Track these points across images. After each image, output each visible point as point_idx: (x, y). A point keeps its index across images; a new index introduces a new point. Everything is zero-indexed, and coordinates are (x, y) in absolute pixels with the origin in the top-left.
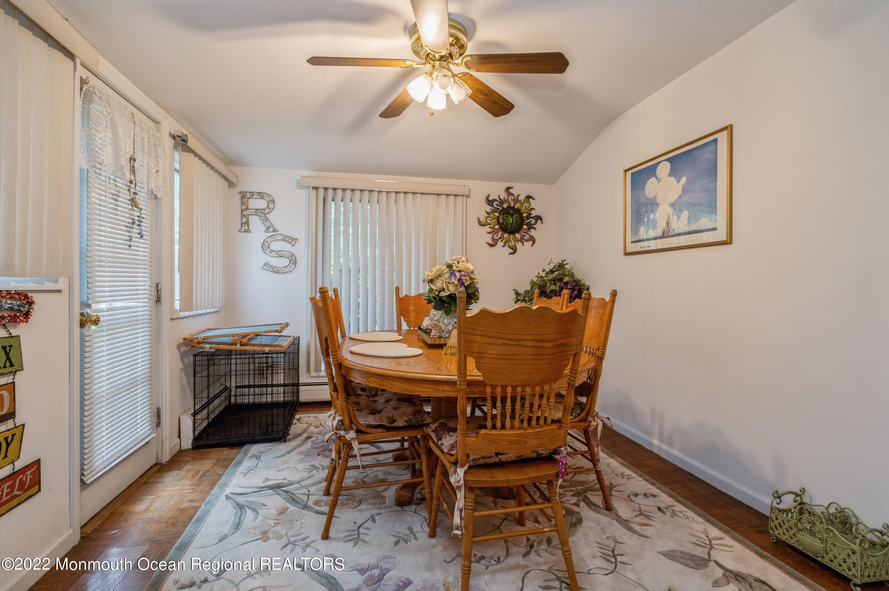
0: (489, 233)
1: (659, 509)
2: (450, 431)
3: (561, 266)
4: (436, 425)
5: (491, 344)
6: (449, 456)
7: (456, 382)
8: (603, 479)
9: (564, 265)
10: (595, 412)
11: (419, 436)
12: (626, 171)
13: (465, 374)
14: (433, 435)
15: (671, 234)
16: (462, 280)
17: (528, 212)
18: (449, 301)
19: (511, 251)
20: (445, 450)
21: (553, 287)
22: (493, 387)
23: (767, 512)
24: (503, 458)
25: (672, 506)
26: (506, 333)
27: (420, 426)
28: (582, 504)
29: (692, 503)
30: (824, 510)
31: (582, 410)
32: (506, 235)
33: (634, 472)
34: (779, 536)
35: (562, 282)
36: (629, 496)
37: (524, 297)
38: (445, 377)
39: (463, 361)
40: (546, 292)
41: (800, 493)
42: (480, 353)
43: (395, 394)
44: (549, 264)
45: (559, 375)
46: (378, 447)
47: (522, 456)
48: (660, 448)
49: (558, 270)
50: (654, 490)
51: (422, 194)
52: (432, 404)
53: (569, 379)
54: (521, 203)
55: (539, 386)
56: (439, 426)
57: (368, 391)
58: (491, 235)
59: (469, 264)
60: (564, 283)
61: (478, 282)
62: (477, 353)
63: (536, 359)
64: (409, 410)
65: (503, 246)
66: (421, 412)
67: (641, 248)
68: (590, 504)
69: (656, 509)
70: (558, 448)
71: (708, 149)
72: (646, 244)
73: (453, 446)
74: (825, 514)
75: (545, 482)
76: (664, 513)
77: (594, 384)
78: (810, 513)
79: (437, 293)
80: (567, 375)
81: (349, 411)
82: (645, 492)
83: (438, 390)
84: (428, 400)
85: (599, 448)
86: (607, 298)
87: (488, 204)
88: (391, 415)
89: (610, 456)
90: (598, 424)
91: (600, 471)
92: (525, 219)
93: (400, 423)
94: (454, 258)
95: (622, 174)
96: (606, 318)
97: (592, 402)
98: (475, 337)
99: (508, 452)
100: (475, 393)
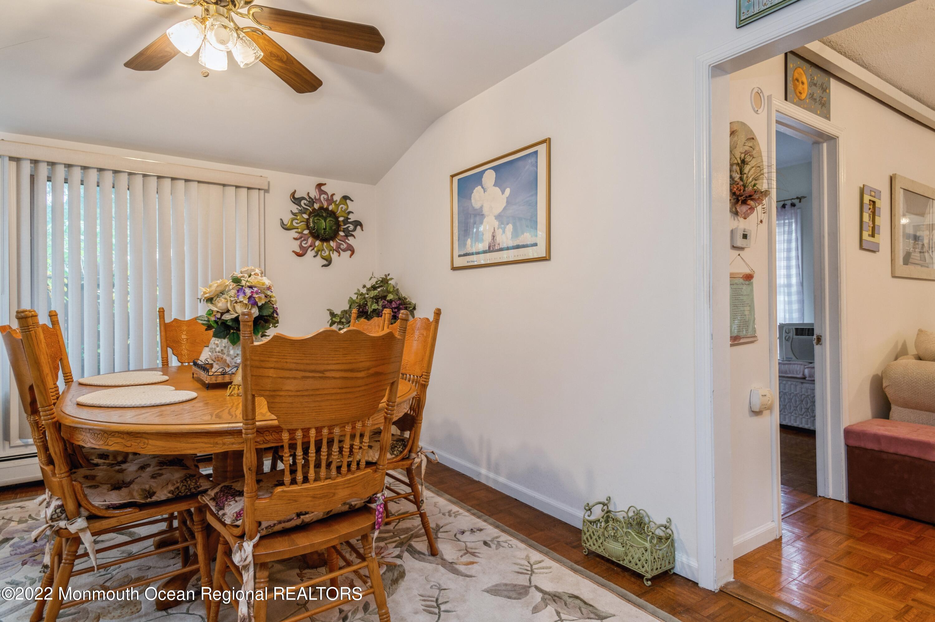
0: (295, 239)
1: (485, 543)
2: (236, 496)
3: (385, 281)
4: (216, 490)
5: (288, 378)
6: (234, 529)
7: (241, 430)
8: (428, 521)
9: (388, 280)
10: (418, 446)
11: (192, 510)
12: (452, 176)
13: (254, 419)
14: (212, 505)
15: (496, 248)
16: (254, 298)
17: (346, 215)
18: (235, 325)
19: (325, 262)
20: (228, 521)
21: (375, 306)
22: (292, 432)
23: (579, 525)
24: (307, 518)
25: (497, 537)
26: (307, 364)
27: (193, 496)
28: (406, 555)
29: (516, 530)
30: (625, 515)
31: (405, 446)
32: (318, 243)
33: (461, 507)
34: (590, 548)
35: (385, 300)
36: (455, 535)
37: (341, 318)
38: (227, 425)
39: (250, 403)
40: (368, 312)
41: (606, 502)
42: (274, 391)
43: (155, 457)
44: (370, 279)
45: (373, 409)
46: (130, 535)
47: (331, 511)
48: (487, 477)
49: (381, 286)
50: (481, 523)
51: (199, 182)
52: (214, 462)
53: (386, 413)
54: (336, 205)
55: (350, 425)
56: (221, 491)
57: (111, 458)
58: (298, 242)
59: (264, 278)
60: (388, 301)
61: (276, 301)
62: (270, 390)
63: (346, 393)
64: (177, 475)
65: (315, 256)
66: (194, 476)
67: (468, 262)
68: (413, 552)
69: (482, 543)
70: (374, 495)
71: (530, 161)
72: (474, 258)
73: (239, 515)
74: (626, 518)
75: (360, 538)
76: (489, 546)
77: (417, 416)
78: (613, 519)
79: (219, 316)
80: (382, 410)
81: (74, 491)
82: (471, 527)
83: (217, 443)
84: (207, 459)
85: (424, 486)
86: (431, 319)
87: (294, 203)
88: (147, 487)
89: (438, 495)
90: (421, 461)
91: (425, 513)
92: (342, 224)
93: (162, 495)
94: (244, 270)
95: (449, 178)
96: (430, 339)
97: (415, 438)
98: (266, 370)
99: (313, 510)
100: (268, 442)
